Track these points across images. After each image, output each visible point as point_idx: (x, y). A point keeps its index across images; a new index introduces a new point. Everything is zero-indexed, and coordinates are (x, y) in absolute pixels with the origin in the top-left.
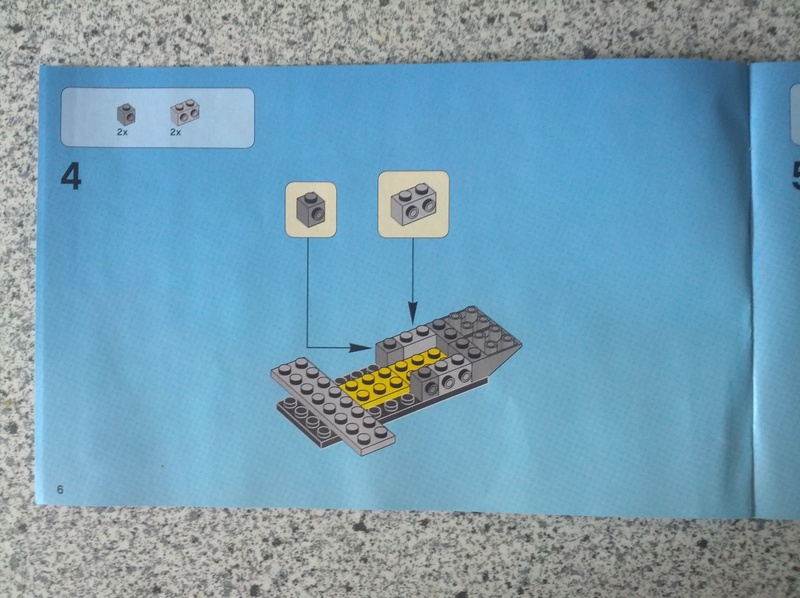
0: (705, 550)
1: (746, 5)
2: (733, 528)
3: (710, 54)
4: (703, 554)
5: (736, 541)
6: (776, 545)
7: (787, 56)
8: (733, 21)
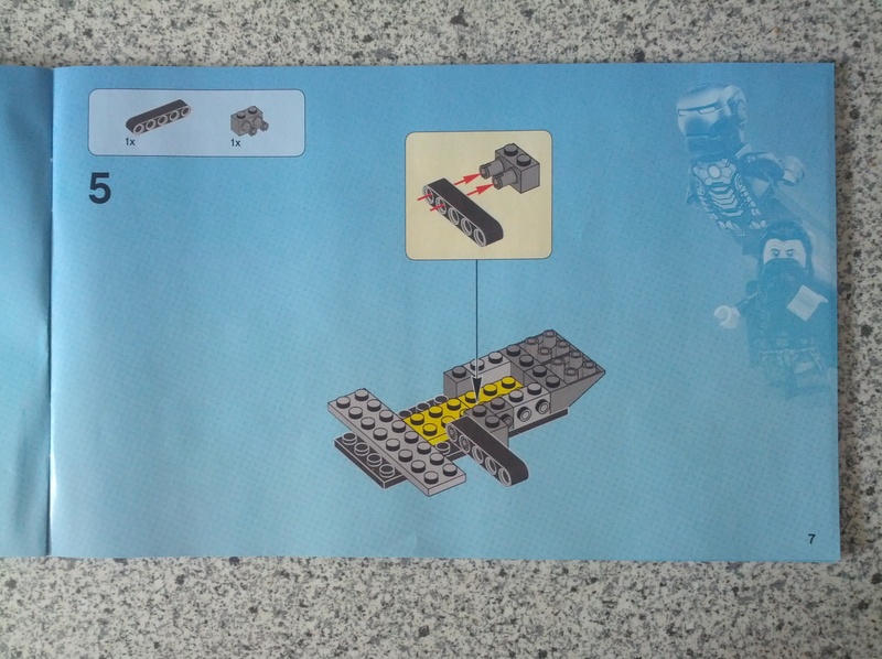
0: (14, 591)
1: (61, 6)
2: (42, 567)
3: (24, 59)
4: (12, 595)
5: (46, 581)
6: (87, 585)
7: (103, 60)
8: (48, 23)
